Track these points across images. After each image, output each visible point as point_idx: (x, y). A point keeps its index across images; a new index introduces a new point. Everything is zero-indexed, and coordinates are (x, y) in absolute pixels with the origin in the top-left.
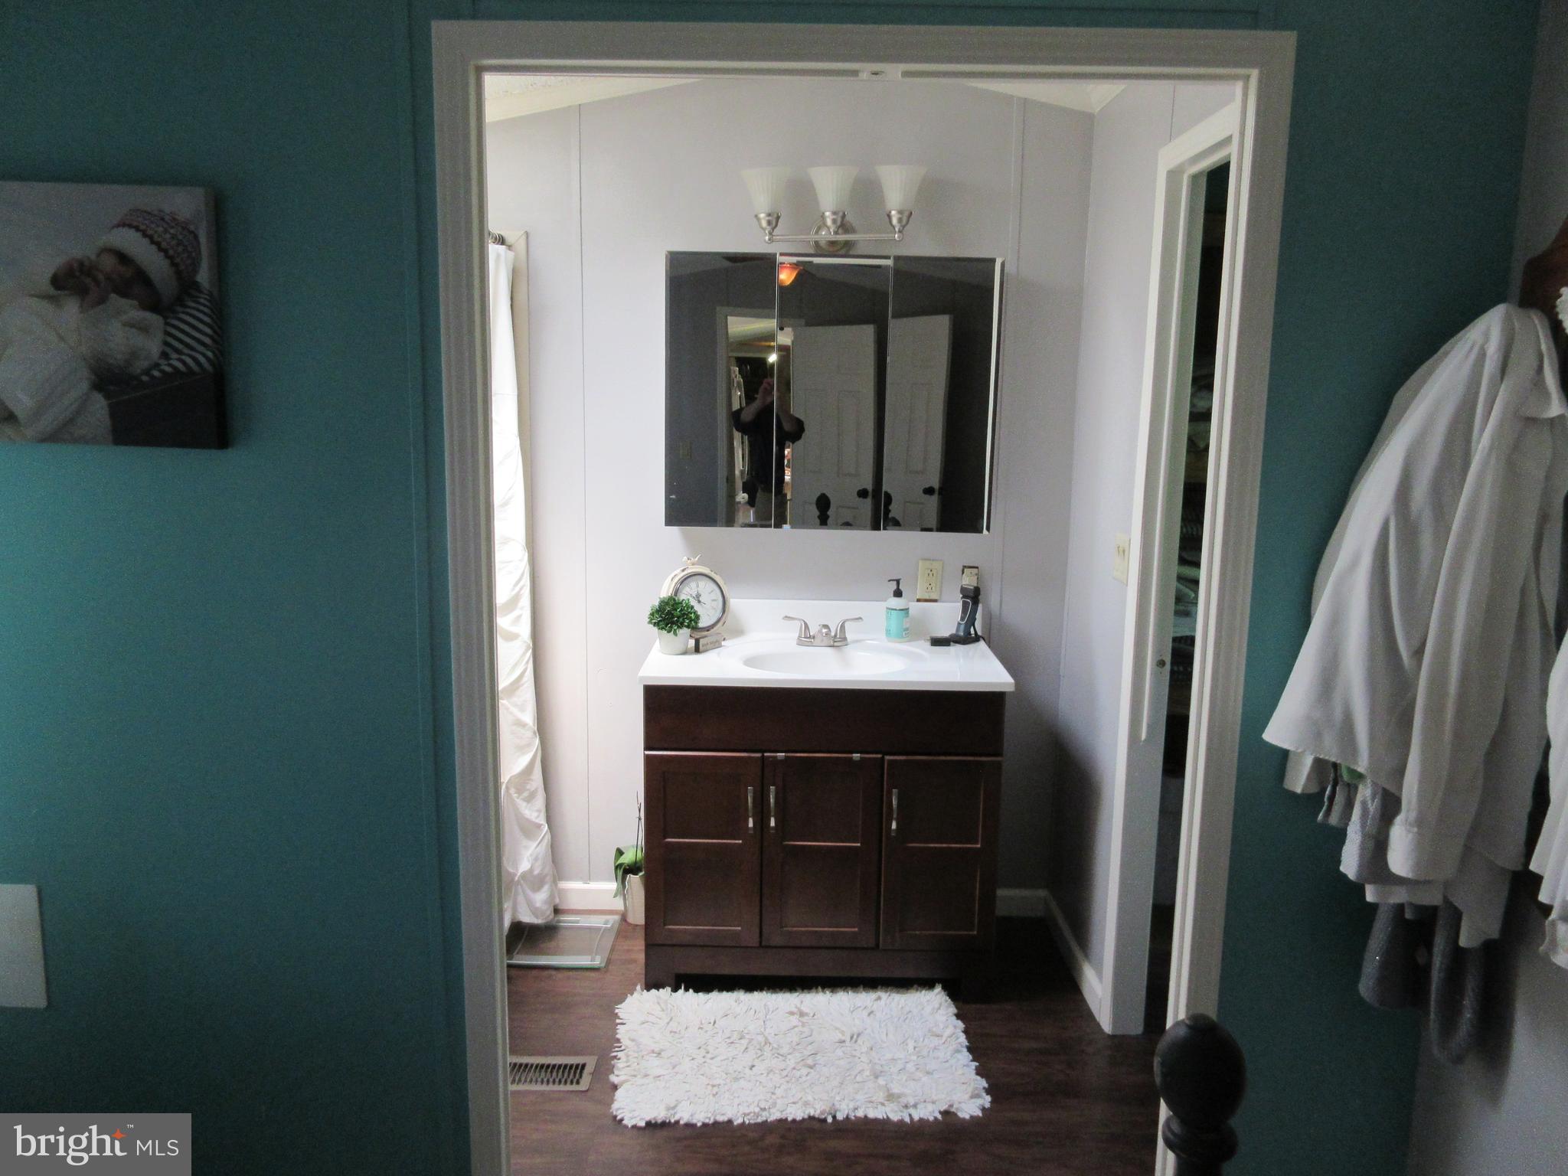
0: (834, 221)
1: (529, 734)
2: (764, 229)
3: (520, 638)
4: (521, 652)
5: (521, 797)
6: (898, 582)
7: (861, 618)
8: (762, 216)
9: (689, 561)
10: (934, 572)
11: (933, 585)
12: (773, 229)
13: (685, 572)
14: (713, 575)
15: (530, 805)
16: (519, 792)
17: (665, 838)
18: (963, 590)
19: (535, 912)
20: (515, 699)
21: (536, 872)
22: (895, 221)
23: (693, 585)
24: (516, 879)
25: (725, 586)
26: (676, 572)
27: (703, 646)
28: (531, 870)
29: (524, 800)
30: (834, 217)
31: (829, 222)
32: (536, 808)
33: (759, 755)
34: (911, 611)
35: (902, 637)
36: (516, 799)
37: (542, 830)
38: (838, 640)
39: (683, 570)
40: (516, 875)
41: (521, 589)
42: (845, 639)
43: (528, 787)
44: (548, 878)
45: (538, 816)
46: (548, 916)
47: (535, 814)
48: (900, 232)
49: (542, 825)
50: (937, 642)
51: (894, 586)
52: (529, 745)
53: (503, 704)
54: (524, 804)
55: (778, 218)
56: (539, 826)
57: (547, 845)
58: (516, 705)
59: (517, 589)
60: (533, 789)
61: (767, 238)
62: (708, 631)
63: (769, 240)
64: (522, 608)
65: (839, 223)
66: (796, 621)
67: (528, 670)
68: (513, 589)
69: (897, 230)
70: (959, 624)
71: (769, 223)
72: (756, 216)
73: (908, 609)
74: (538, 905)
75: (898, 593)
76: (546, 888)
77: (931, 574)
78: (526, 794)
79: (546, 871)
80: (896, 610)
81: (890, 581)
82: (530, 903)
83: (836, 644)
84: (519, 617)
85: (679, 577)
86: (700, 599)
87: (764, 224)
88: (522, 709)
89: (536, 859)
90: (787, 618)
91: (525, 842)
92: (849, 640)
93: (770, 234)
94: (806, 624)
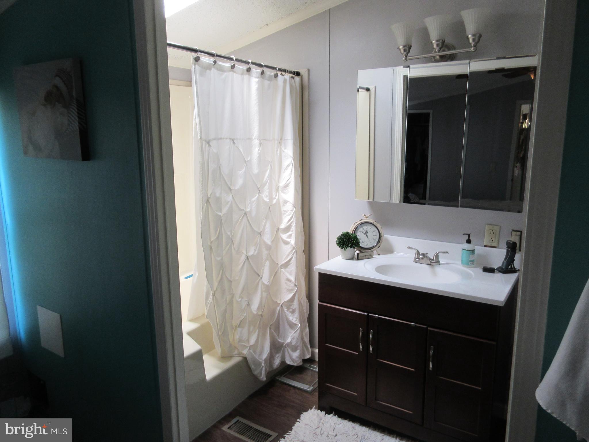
0: (438, 45)
1: (292, 285)
2: (402, 54)
3: (290, 244)
4: (290, 250)
5: (289, 311)
6: (469, 235)
7: (447, 252)
8: (401, 47)
9: (365, 216)
10: (494, 231)
11: (493, 239)
12: (407, 53)
13: (362, 221)
14: (376, 224)
15: (292, 315)
16: (288, 308)
17: (326, 344)
18: (508, 243)
19: (293, 360)
20: (287, 269)
21: (293, 344)
22: (471, 41)
23: (365, 227)
24: (284, 345)
25: (381, 229)
26: (357, 221)
27: (361, 257)
28: (291, 342)
29: (290, 312)
30: (438, 43)
31: (435, 46)
32: (295, 317)
33: (366, 314)
34: (476, 252)
35: (469, 265)
36: (286, 312)
37: (297, 327)
38: (434, 262)
39: (360, 220)
40: (284, 343)
41: (291, 223)
42: (438, 261)
43: (292, 307)
44: (299, 347)
45: (296, 321)
46: (299, 363)
47: (295, 319)
48: (474, 46)
49: (297, 324)
50: (488, 270)
51: (466, 237)
52: (292, 290)
53: (282, 271)
54: (290, 314)
55: (410, 47)
56: (296, 325)
57: (299, 333)
58: (288, 272)
59: (290, 223)
60: (294, 308)
61: (404, 58)
62: (370, 249)
63: (405, 59)
64: (292, 231)
65: (440, 46)
66: (413, 250)
67: (293, 258)
68: (288, 223)
69: (472, 45)
70: (504, 262)
71: (405, 50)
72: (398, 48)
73: (474, 250)
74: (294, 357)
75: (469, 241)
76: (298, 351)
77: (492, 233)
78: (291, 310)
79: (298, 344)
80: (465, 250)
81: (464, 234)
82: (291, 357)
83: (432, 264)
84: (291, 235)
85: (358, 223)
86: (368, 235)
87: (402, 51)
88: (291, 274)
89: (293, 338)
90: (409, 248)
91: (290, 330)
92: (441, 262)
93: (406, 56)
94: (418, 251)
